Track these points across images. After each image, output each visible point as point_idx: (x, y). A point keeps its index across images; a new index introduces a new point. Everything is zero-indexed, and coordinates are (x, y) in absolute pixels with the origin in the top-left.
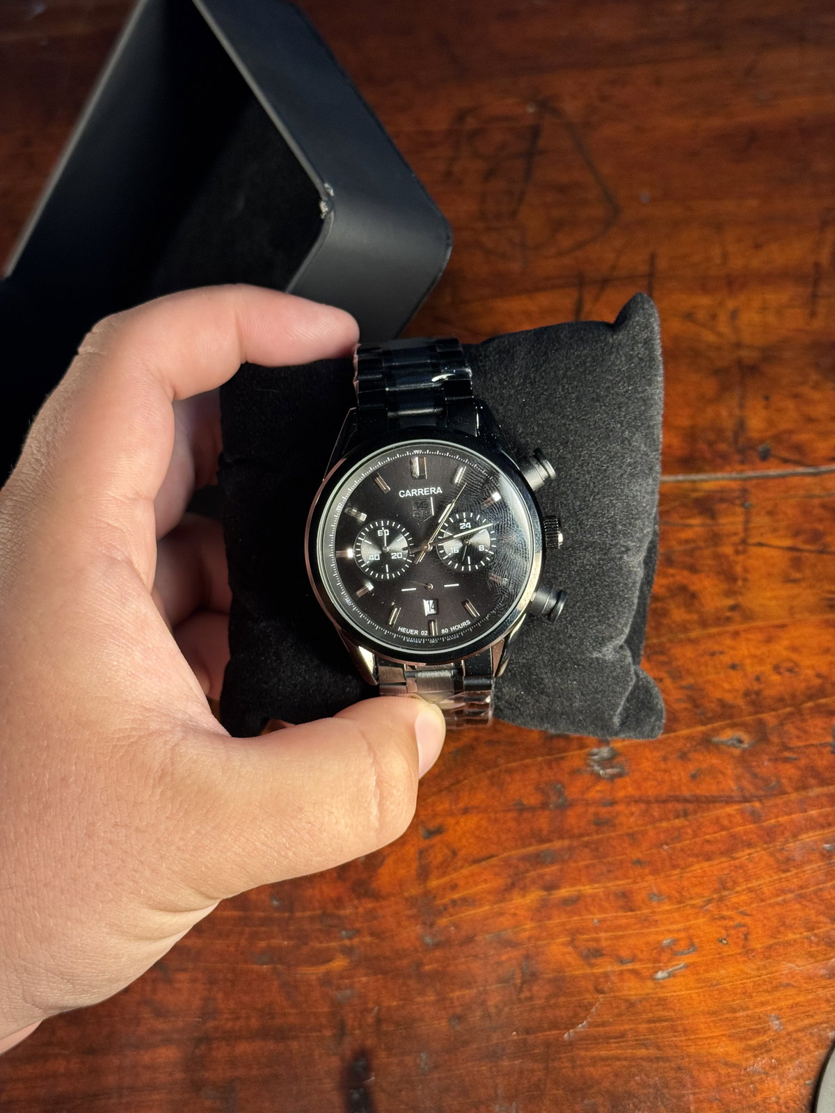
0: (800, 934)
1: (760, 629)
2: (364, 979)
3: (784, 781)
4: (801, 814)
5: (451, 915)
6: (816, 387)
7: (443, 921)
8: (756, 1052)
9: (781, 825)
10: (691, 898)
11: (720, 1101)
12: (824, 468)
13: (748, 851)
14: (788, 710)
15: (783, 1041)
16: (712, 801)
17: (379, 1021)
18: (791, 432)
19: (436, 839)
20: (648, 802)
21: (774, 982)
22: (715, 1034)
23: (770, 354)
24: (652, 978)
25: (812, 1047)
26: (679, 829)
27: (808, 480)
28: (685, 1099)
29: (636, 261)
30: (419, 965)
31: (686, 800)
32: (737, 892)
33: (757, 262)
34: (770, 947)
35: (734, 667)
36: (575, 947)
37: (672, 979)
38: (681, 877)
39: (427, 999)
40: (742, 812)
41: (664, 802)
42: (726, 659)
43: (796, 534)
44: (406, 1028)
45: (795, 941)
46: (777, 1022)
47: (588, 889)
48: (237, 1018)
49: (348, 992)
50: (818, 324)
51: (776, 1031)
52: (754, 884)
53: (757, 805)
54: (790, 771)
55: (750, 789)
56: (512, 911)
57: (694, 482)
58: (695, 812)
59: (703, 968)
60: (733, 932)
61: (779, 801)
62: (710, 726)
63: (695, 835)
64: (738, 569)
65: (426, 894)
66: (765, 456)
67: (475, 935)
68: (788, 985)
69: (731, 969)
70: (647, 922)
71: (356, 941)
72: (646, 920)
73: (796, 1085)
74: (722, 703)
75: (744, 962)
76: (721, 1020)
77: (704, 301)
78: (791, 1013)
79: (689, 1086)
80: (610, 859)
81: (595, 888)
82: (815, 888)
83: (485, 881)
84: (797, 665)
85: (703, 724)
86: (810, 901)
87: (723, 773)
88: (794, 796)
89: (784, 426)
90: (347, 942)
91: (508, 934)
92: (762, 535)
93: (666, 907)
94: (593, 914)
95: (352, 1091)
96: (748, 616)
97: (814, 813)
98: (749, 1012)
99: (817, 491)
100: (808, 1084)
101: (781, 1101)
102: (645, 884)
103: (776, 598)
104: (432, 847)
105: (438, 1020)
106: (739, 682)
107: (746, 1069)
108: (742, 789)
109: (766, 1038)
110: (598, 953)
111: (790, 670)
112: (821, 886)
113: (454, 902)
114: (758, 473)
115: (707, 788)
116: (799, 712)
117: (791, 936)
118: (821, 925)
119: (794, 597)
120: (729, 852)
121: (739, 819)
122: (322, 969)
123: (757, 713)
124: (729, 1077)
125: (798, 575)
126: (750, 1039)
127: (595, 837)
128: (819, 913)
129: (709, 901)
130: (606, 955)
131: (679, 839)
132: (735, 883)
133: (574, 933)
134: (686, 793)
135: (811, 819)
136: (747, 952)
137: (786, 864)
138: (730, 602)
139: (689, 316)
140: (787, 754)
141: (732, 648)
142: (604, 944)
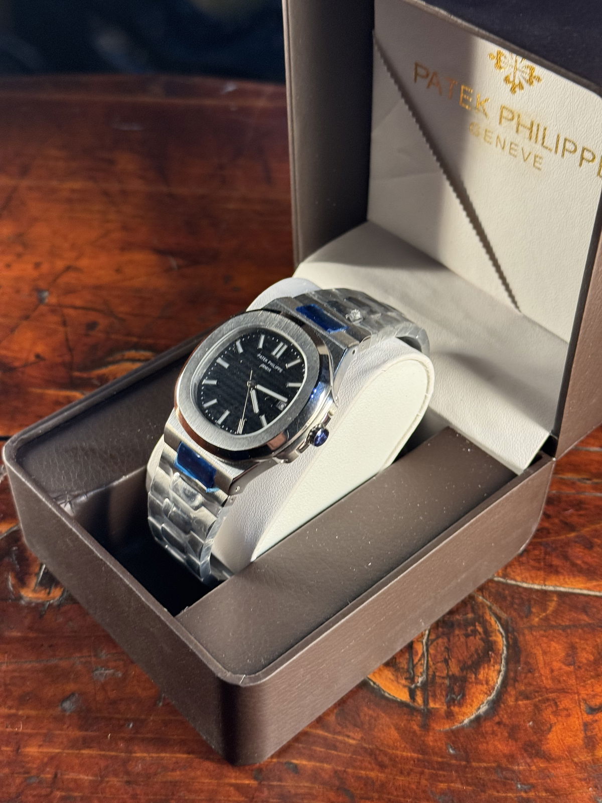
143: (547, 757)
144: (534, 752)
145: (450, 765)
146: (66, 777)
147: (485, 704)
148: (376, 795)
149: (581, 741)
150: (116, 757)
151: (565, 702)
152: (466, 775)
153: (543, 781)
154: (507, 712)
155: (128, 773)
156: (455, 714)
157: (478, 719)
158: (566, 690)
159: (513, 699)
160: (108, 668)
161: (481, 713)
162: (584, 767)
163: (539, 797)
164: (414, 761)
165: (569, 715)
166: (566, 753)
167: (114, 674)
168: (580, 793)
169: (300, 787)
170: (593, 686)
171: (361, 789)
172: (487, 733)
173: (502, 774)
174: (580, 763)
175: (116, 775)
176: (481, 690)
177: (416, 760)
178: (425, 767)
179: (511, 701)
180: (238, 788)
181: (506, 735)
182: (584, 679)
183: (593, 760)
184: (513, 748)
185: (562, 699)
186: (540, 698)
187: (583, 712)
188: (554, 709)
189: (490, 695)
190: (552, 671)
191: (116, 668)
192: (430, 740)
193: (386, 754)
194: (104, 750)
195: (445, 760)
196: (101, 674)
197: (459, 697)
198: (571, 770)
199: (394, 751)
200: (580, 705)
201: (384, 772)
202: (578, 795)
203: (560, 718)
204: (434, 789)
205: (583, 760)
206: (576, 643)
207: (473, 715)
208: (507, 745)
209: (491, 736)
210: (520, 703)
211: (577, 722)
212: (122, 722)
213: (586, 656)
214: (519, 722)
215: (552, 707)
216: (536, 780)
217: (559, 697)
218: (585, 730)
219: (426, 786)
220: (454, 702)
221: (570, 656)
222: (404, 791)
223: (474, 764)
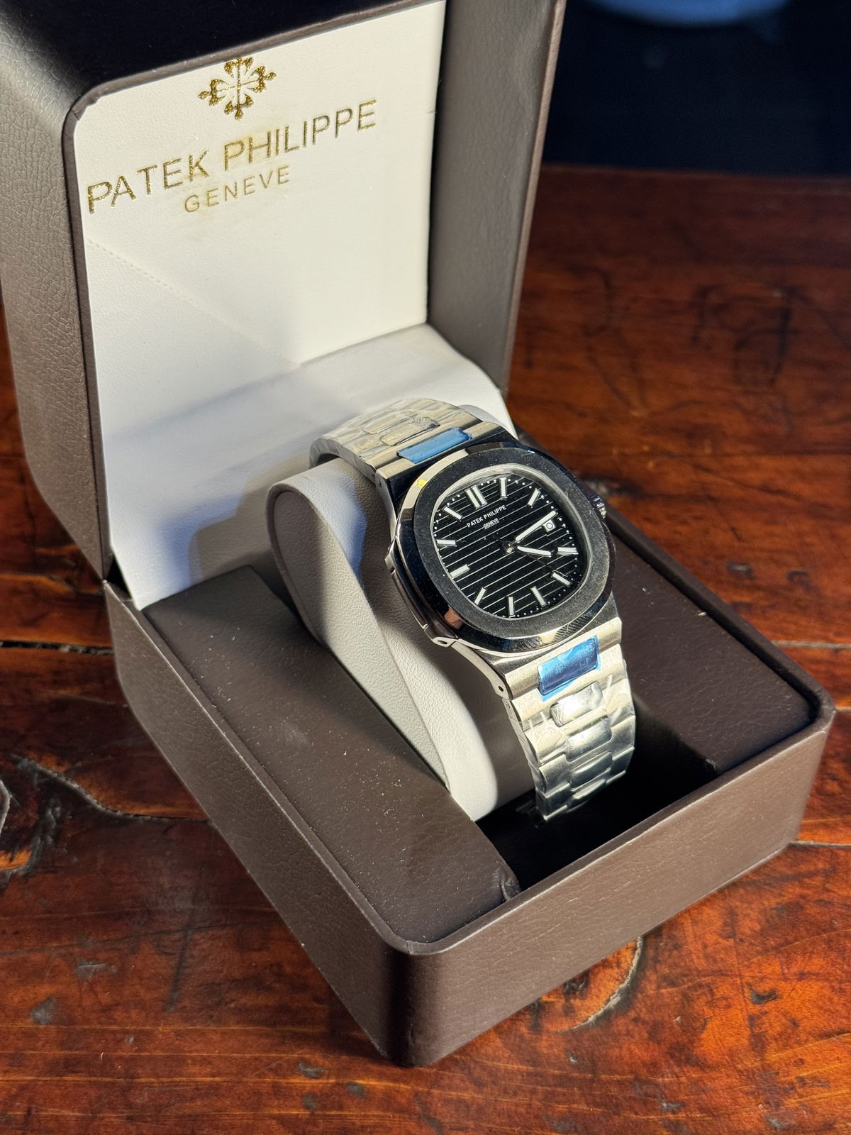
143: (702, 1065)
144: (683, 1058)
145: (571, 1080)
146: (44, 1113)
147: (616, 995)
148: (471, 1124)
149: (746, 1041)
150: (113, 1084)
151: (724, 989)
152: (593, 1092)
153: (696, 1097)
154: (646, 1004)
155: (129, 1106)
156: (576, 1009)
157: (607, 1014)
158: (724, 972)
159: (653, 988)
160: (97, 961)
161: (611, 1006)
162: (751, 1076)
163: (693, 1120)
164: (523, 1076)
165: (729, 1006)
166: (727, 1057)
167: (106, 970)
168: (746, 1112)
169: (368, 1116)
170: (760, 965)
171: (451, 1117)
172: (620, 1035)
173: (641, 1089)
174: (746, 1070)
175: (114, 1109)
176: (611, 976)
177: (525, 1074)
178: (537, 1083)
179: (651, 989)
180: (282, 1120)
181: (646, 1035)
182: (748, 956)
183: (763, 1066)
184: (656, 1054)
185: (720, 984)
186: (690, 984)
187: (748, 1002)
188: (710, 999)
189: (623, 982)
190: (705, 946)
191: (109, 962)
192: (543, 1045)
193: (484, 1068)
194: (95, 1076)
195: (565, 1072)
196: (88, 970)
197: (581, 986)
198: (734, 1081)
199: (494, 1063)
200: (743, 992)
201: (482, 1093)
202: (744, 1114)
203: (717, 1011)
204: (550, 1113)
205: (750, 1066)
206: (737, 907)
207: (600, 1009)
208: (646, 1050)
209: (626, 1038)
210: (663, 991)
211: (740, 1016)
212: (119, 1036)
213: (750, 924)
214: (663, 1017)
215: (706, 996)
216: (687, 1095)
217: (714, 982)
218: (752, 1026)
219: (540, 1109)
220: (574, 993)
221: (728, 926)
222: (509, 1116)
223: (603, 1077)
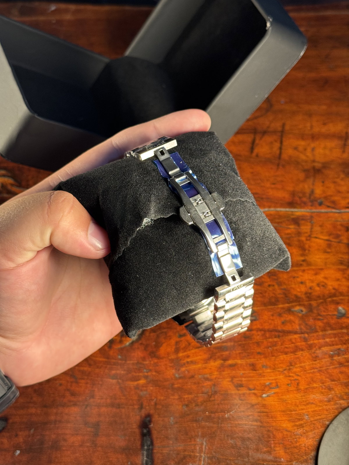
0: (319, 384)
1: (313, 270)
2: (151, 388)
3: (317, 327)
4: (323, 340)
5: (186, 367)
6: (342, 179)
7: (183, 369)
8: (298, 427)
9: (315, 344)
10: (278, 368)
11: (283, 444)
12: (343, 211)
13: (301, 352)
14: (321, 301)
15: (309, 424)
16: (289, 332)
17: (156, 404)
18: (331, 196)
19: (183, 339)
20: (265, 331)
21: (307, 402)
22: (283, 419)
23: (326, 166)
24: (261, 396)
25: (319, 427)
26: (276, 342)
27: (337, 215)
28: (270, 442)
29: (277, 125)
30: (173, 384)
31: (279, 331)
32: (296, 367)
33: (324, 130)
34: (307, 389)
35: (302, 283)
36: (233, 383)
37: (268, 397)
38: (275, 360)
39: (175, 397)
40: (300, 337)
41: (271, 331)
42: (299, 280)
43: (330, 235)
44: (166, 408)
45: (316, 387)
46: (307, 417)
47: (239, 362)
48: (102, 399)
49: (145, 392)
50: (345, 156)
51: (306, 420)
52: (303, 365)
53: (306, 335)
54: (320, 324)
55: (304, 329)
56: (210, 367)
57: (292, 212)
58: (282, 336)
59: (281, 394)
60: (293, 382)
61: (315, 335)
62: (290, 304)
63: (282, 345)
64: (307, 246)
65: (177, 358)
66: (321, 204)
67: (195, 375)
68: (312, 403)
69: (291, 396)
70: (261, 375)
71: (149, 374)
72: (260, 375)
73: (312, 440)
74: (296, 296)
75: (297, 393)
76: (286, 414)
77: (302, 143)
78: (313, 414)
79: (272, 437)
80: (249, 351)
81: (242, 361)
82: (326, 368)
83: (201, 355)
84: (326, 284)
85: (288, 303)
86: (324, 372)
87: (294, 322)
88: (321, 333)
89: (329, 193)
90: (146, 374)
91: (208, 376)
92: (317, 234)
93: (269, 371)
94: (240, 371)
95: (144, 429)
96: (309, 264)
97: (328, 340)
98: (297, 412)
99: (340, 219)
100: (317, 441)
101: (306, 446)
102: (261, 361)
103: (320, 258)
104: (181, 341)
105: (178, 405)
106: (303, 289)
107: (294, 433)
108: (301, 329)
109: (302, 422)
110: (241, 386)
111: (323, 286)
112: (328, 367)
113: (188, 362)
114: (317, 210)
115: (288, 328)
116: (325, 302)
117: (315, 385)
118: (327, 382)
119: (327, 259)
120: (294, 352)
121: (299, 340)
122: (136, 383)
123: (309, 301)
124: (287, 435)
125: (329, 250)
126: (296, 422)
127: (244, 342)
128: (326, 378)
129: (285, 370)
130: (244, 386)
131: (275, 346)
132: (296, 364)
133: (233, 378)
134: (279, 328)
135: (326, 342)
136: (298, 390)
137: (315, 358)
138: (302, 258)
139: (296, 148)
140: (319, 317)
141: (302, 276)
142: (244, 382)
